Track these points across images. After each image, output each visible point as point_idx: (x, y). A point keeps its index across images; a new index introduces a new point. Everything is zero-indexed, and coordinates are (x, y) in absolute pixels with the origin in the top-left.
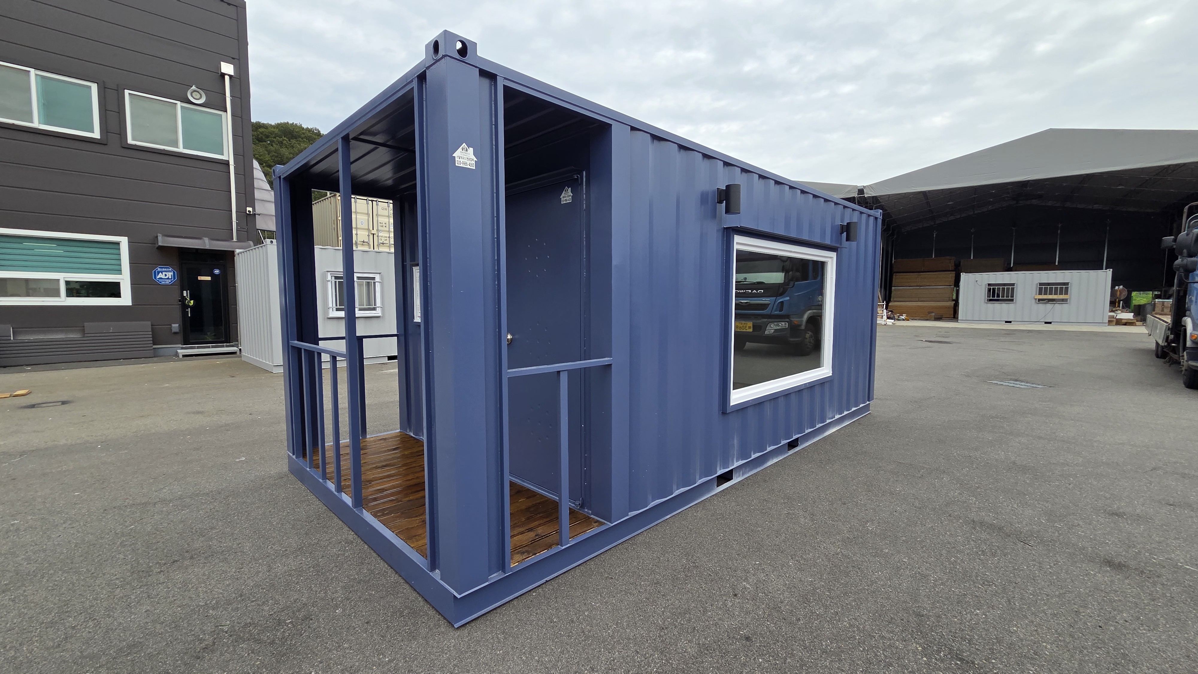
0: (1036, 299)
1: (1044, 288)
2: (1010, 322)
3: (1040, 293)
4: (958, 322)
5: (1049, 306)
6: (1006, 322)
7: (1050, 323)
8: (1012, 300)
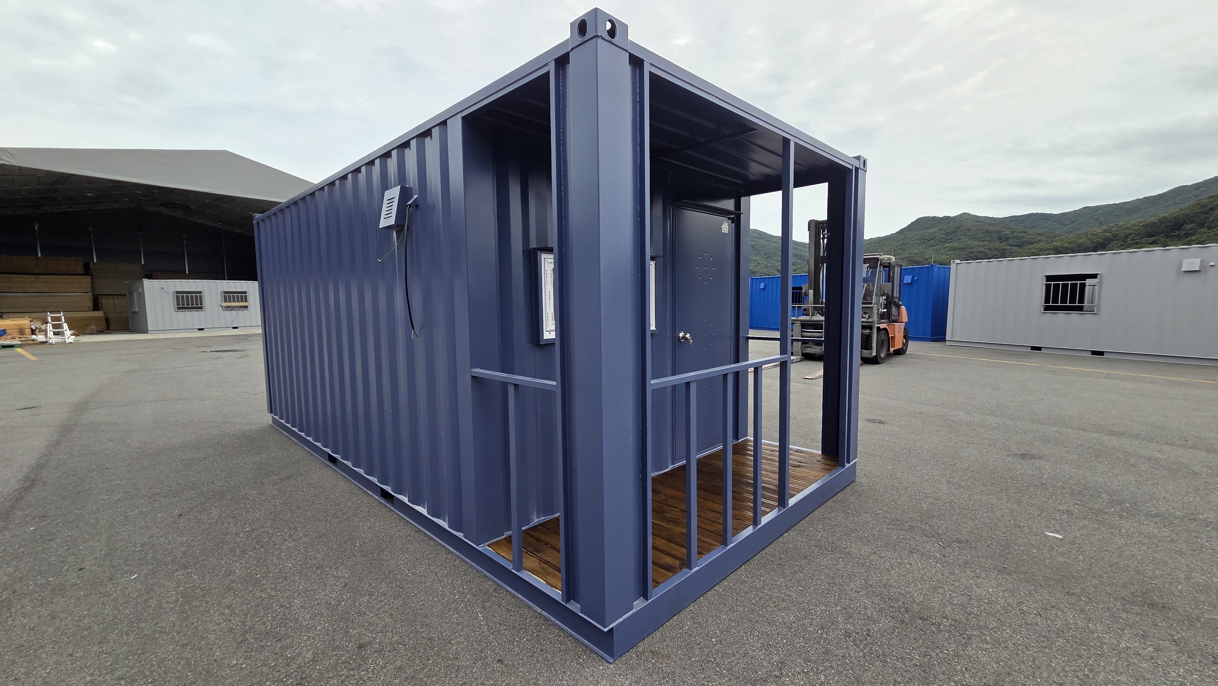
0: (222, 307)
1: (228, 296)
2: (202, 329)
3: (226, 301)
4: (148, 333)
5: (234, 313)
6: (199, 329)
7: (237, 328)
8: (201, 308)
